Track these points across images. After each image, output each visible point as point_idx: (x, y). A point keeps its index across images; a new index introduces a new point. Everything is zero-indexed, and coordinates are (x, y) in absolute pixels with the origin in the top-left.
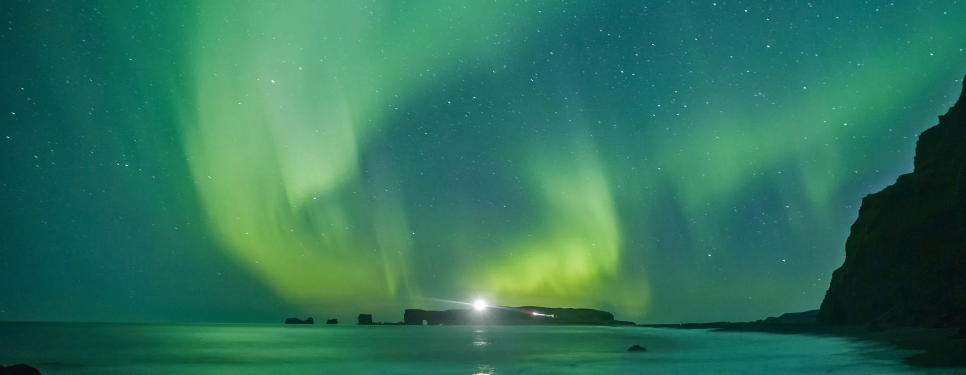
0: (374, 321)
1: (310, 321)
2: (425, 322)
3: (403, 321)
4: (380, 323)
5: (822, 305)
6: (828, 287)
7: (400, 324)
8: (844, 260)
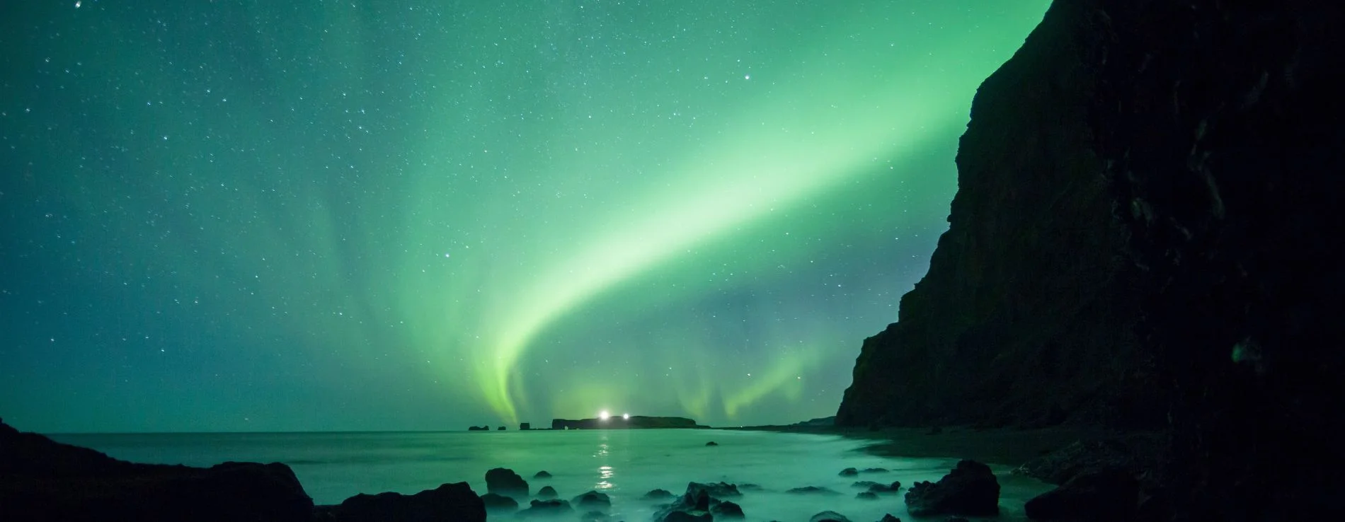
0: (531, 428)
1: (486, 428)
2: (566, 428)
3: (551, 427)
4: (535, 429)
5: (838, 413)
6: (841, 401)
7: (549, 429)
8: (852, 382)
